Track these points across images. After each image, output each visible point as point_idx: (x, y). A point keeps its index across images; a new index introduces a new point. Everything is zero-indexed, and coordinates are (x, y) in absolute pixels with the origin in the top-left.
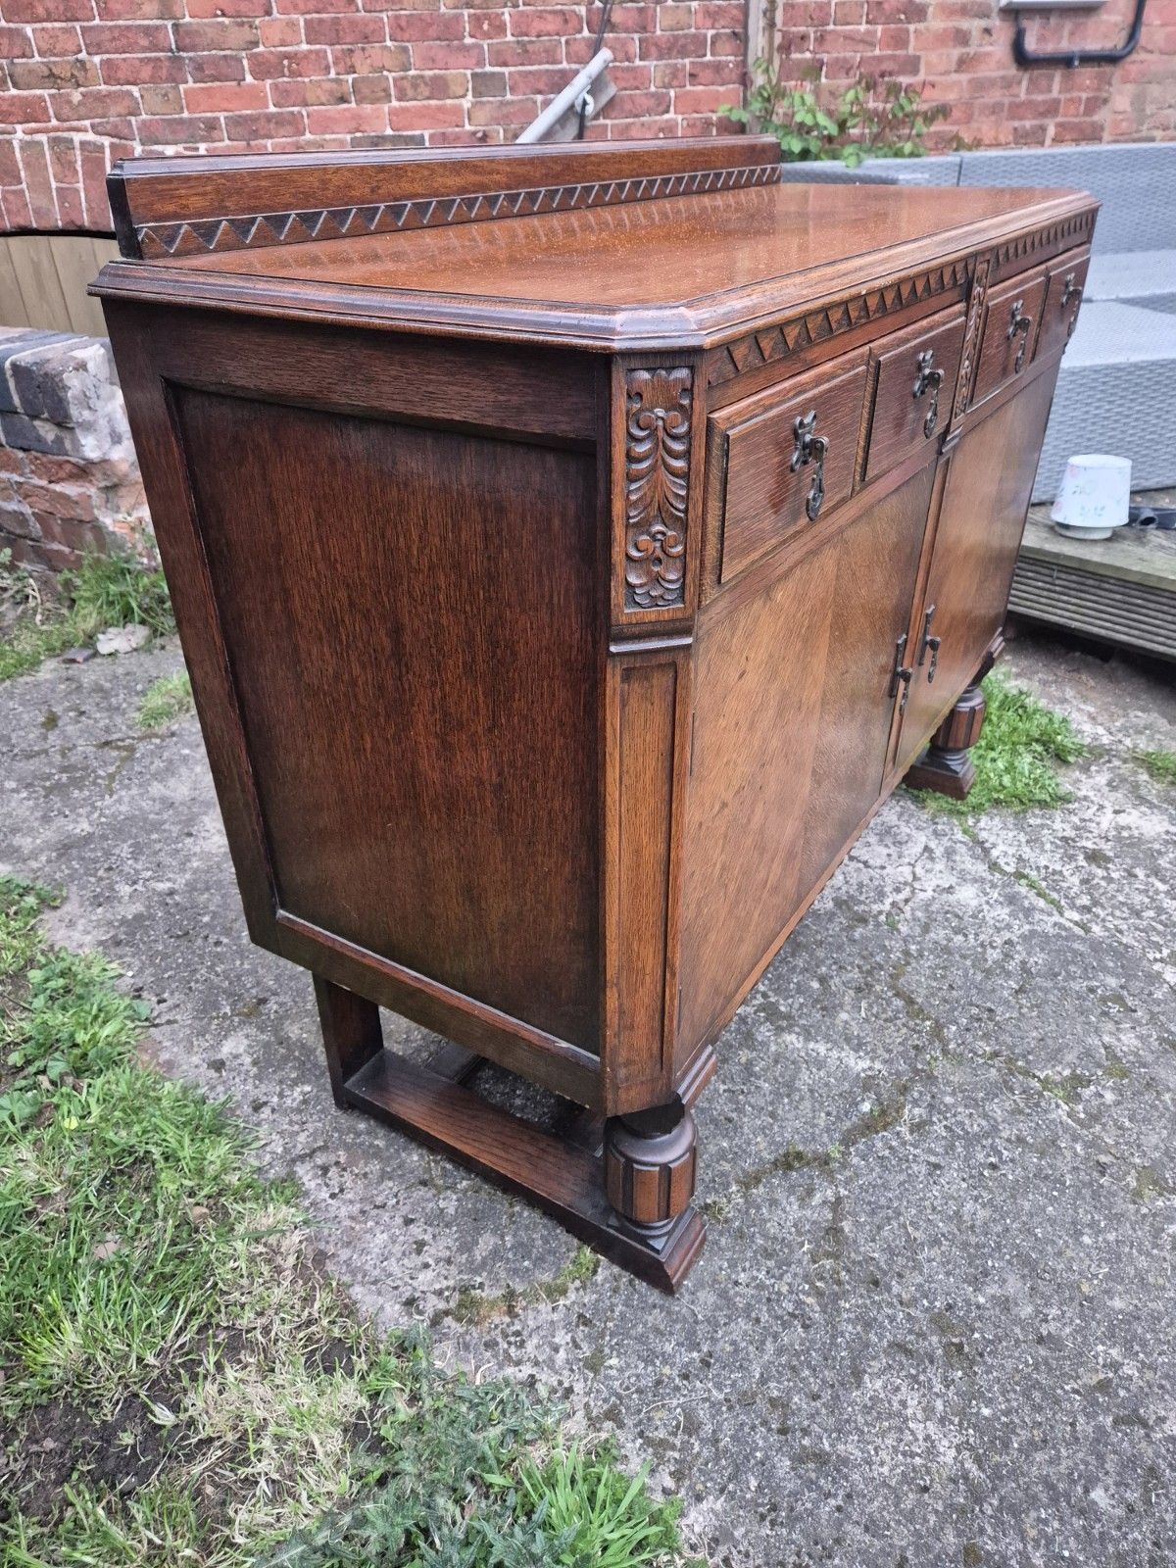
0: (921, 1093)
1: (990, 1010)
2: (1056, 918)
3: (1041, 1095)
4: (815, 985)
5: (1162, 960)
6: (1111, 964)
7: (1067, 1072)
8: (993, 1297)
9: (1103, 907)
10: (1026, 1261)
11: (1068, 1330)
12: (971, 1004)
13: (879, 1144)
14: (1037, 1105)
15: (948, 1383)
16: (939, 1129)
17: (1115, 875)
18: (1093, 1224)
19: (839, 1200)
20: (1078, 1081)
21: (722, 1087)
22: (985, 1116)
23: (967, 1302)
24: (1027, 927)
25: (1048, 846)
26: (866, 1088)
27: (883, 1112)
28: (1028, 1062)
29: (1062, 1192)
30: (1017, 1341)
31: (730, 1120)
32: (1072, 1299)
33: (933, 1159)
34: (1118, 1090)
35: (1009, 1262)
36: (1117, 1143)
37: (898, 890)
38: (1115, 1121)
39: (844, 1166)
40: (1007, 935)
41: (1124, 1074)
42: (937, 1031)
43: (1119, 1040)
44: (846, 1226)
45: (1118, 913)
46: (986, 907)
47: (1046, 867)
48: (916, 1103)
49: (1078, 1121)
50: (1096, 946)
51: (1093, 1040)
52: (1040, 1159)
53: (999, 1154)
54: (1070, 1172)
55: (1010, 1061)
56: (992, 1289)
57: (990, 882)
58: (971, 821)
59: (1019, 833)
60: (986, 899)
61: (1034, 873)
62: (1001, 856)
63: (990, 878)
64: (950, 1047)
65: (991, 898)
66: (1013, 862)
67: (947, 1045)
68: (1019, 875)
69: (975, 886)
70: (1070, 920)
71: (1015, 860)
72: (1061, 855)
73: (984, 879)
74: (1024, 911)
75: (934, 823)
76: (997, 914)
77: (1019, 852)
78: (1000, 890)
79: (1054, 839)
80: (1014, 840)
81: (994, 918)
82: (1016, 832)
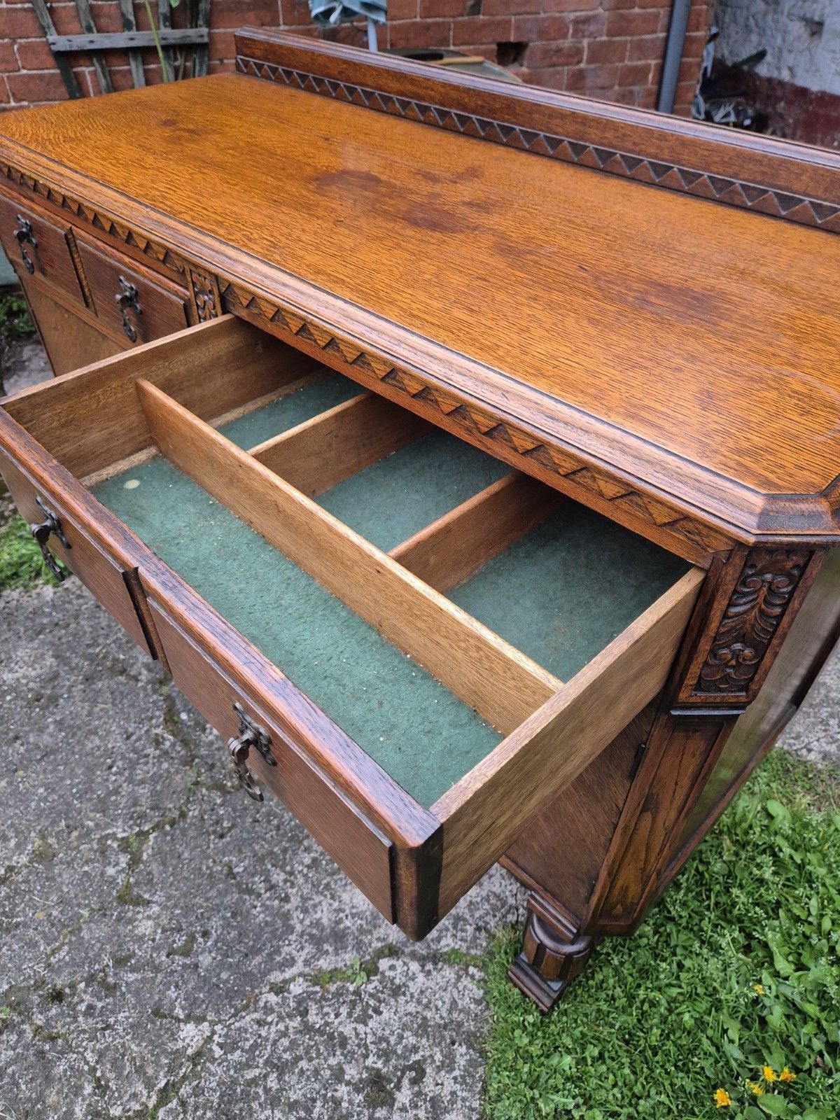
0: (179, 752)
1: (222, 836)
2: (299, 967)
3: (139, 826)
5: (209, 1039)
7: (145, 857)
8: (48, 727)
9: (297, 1032)
10: (54, 752)
11: (10, 751)
12: (233, 826)
13: (157, 713)
14: (131, 818)
15: (30, 690)
16: (151, 751)
17: (343, 1090)
18: (45, 799)
19: (137, 680)
20: (135, 861)
22: (142, 782)
23: (54, 714)
25: (411, 1039)
26: (197, 724)
27: (175, 723)
28: (166, 834)
29: (73, 795)
30: (23, 726)
32: (21, 762)
33: (134, 738)
34: (112, 882)
35: (57, 744)
36: (79, 852)
38: (92, 861)
39: (155, 691)
40: (295, 901)
41: (122, 900)
42: (221, 788)
43: (149, 917)
44: (122, 679)
45: (285, 1042)
46: (336, 905)
47: (377, 1011)
48: (173, 745)
49: (107, 837)
51: (159, 897)
52: (99, 796)
53: (115, 774)
54: (80, 808)
55: (173, 823)
56: (52, 727)
57: (370, 932)
58: (472, 970)
59: (442, 1018)
60: (347, 912)
61: (370, 987)
62: (405, 968)
63: (376, 935)
64: (204, 790)
65: (347, 916)
66: (391, 974)
67: (207, 789)
68: (371, 970)
69: (368, 913)
70: (293, 979)
71: (394, 978)
72: (392, 1042)
73: (375, 927)
74: (321, 938)
75: (478, 929)
76: (325, 909)
77: (407, 993)
78: (357, 934)
79: (421, 1053)
80: (430, 1002)
81: (320, 902)
82: (445, 1015)
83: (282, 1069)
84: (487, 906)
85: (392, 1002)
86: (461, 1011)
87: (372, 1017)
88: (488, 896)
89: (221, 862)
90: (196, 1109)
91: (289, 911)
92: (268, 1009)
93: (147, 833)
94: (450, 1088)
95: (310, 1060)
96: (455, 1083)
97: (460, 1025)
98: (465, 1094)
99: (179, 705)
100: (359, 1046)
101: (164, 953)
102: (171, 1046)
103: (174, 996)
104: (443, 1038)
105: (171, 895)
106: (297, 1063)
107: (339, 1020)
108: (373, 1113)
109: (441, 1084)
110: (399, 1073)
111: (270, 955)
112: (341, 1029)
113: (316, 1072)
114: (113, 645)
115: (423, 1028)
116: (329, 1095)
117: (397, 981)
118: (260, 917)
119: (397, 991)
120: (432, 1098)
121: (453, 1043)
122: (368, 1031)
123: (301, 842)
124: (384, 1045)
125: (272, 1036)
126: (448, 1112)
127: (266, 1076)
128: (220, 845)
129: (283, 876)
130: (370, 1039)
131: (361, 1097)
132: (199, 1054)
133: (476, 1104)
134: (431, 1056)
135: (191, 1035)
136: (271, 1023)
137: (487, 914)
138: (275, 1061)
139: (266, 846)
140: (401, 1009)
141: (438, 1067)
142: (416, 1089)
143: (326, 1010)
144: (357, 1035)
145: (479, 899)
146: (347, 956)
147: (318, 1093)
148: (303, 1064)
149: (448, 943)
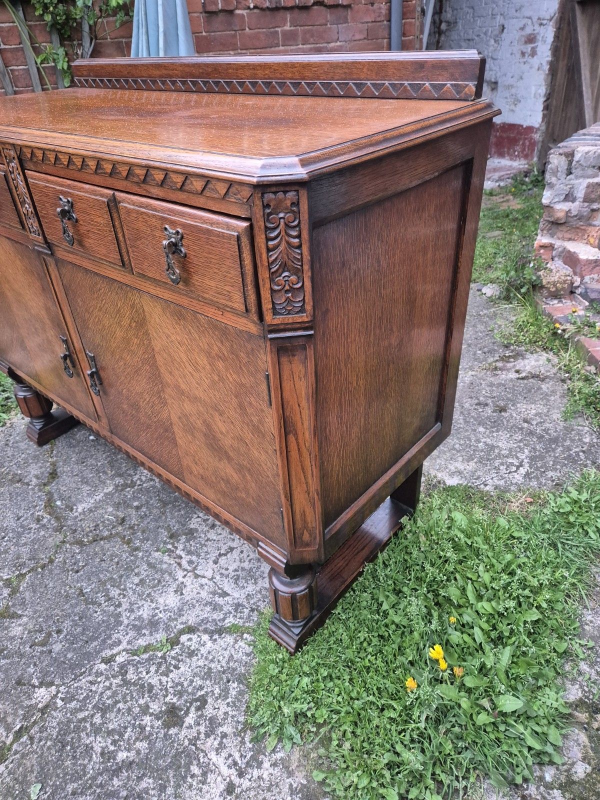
0: (53, 524)
1: (77, 572)
2: (124, 645)
3: (20, 571)
4: (136, 504)
5: (56, 696)
6: (69, 656)
7: (21, 589)
9: (118, 686)
12: (86, 565)
13: (40, 503)
14: (15, 566)
16: (34, 526)
17: (147, 719)
19: (29, 485)
20: (14, 591)
21: (99, 464)
22: (25, 544)
24: (126, 622)
25: (198, 682)
26: (67, 506)
27: (52, 507)
28: (38, 574)
31: (83, 463)
33: (23, 519)
37: (190, 562)
39: (40, 490)
40: (124, 606)
41: (2, 616)
42: (80, 543)
43: (20, 625)
44: (19, 485)
45: (109, 693)
46: (153, 605)
47: (177, 667)
48: (49, 521)
50: (89, 656)
51: (29, 612)
53: (7, 541)
55: (43, 567)
57: (176, 620)
58: (245, 636)
59: (222, 667)
60: (161, 609)
61: (173, 653)
62: (199, 639)
63: (180, 621)
64: (68, 545)
65: (160, 612)
66: (189, 643)
67: (70, 544)
68: (174, 642)
69: (176, 608)
70: (119, 653)
71: (190, 646)
72: (185, 685)
73: (180, 616)
74: (141, 626)
75: (252, 610)
76: (146, 609)
77: (199, 654)
78: (166, 621)
79: (205, 690)
80: (214, 658)
81: (143, 605)
82: (224, 665)
83: (104, 710)
84: (259, 596)
85: (188, 660)
86: (235, 661)
87: (172, 671)
88: (261, 590)
89: (75, 587)
90: (40, 740)
91: (120, 612)
92: (99, 674)
93: (25, 574)
94: (223, 710)
95: (126, 702)
96: (228, 706)
97: (234, 670)
98: (234, 713)
99: (56, 496)
100: (161, 690)
101: (28, 645)
102: (27, 703)
103: (32, 671)
104: (222, 679)
105: (37, 610)
106: (116, 705)
107: (149, 675)
108: (168, 731)
109: (217, 708)
110: (188, 704)
111: (104, 641)
112: (150, 681)
113: (129, 710)
114: (14, 466)
115: (208, 674)
116: (137, 723)
117: (192, 648)
118: (99, 617)
119: (192, 654)
120: (210, 718)
121: (228, 681)
122: (169, 679)
123: (133, 570)
124: (180, 687)
125: (100, 690)
126: (221, 726)
127: (92, 716)
128: (76, 577)
129: (118, 592)
130: (170, 684)
131: (160, 722)
132: (47, 706)
133: (242, 719)
134: (212, 691)
135: (42, 695)
136: (100, 682)
137: (259, 601)
138: (101, 706)
139: (108, 575)
140: (194, 665)
141: (216, 697)
142: (200, 713)
143: (139, 670)
144: (161, 683)
145: (254, 592)
146: (158, 636)
147: (129, 723)
148: (121, 705)
149: (230, 621)
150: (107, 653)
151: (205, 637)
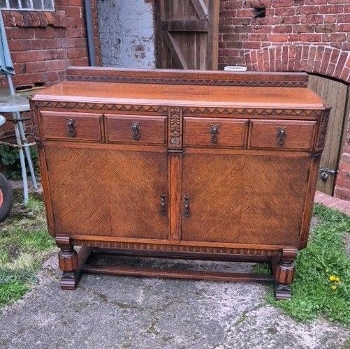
0: (136, 310)
1: (175, 317)
3: (147, 327)
4: (164, 291)
5: (225, 347)
6: (213, 336)
7: (159, 331)
9: (243, 334)
10: (93, 329)
13: (115, 307)
14: (142, 327)
15: (58, 323)
16: (126, 314)
17: (265, 336)
19: (96, 304)
20: (157, 333)
22: (134, 320)
24: (219, 320)
25: (269, 321)
26: (132, 303)
27: (125, 306)
28: (158, 324)
31: (111, 288)
32: (85, 336)
33: (116, 315)
34: (157, 339)
35: (91, 327)
36: (137, 340)
37: (217, 297)
39: (106, 303)
41: (165, 340)
43: (178, 339)
44: (89, 306)
45: (243, 337)
48: (131, 310)
49: (141, 333)
50: (220, 333)
51: (175, 334)
56: (82, 325)
58: (267, 305)
59: (270, 315)
63: (239, 312)
65: (228, 313)
66: (251, 315)
67: (156, 312)
70: (230, 328)
74: (227, 319)
76: (221, 314)
77: (258, 316)
78: (234, 314)
79: (273, 321)
80: (265, 314)
81: (218, 314)
83: (248, 341)
85: (257, 319)
86: (273, 312)
87: (256, 323)
91: (212, 319)
92: (231, 335)
93: (152, 327)
94: (286, 322)
95: (252, 336)
97: (275, 314)
98: (290, 321)
99: (119, 302)
101: (192, 341)
103: (206, 345)
104: (275, 317)
106: (250, 338)
108: (276, 334)
109: (283, 323)
110: (273, 326)
111: (219, 328)
112: (252, 328)
113: (256, 336)
115: (269, 318)
116: (263, 338)
117: (254, 315)
118: (207, 324)
120: (284, 326)
121: (278, 316)
123: (197, 308)
124: (264, 325)
125: (239, 338)
126: (290, 326)
127: (246, 343)
128: (177, 319)
129: (202, 315)
130: (260, 326)
131: (270, 334)
133: (294, 321)
134: (276, 321)
136: (235, 336)
138: (245, 340)
140: (260, 318)
141: (279, 321)
142: (279, 326)
143: (244, 327)
144: (257, 327)
146: (237, 318)
149: (256, 305)
150: (226, 330)
151: (254, 311)
